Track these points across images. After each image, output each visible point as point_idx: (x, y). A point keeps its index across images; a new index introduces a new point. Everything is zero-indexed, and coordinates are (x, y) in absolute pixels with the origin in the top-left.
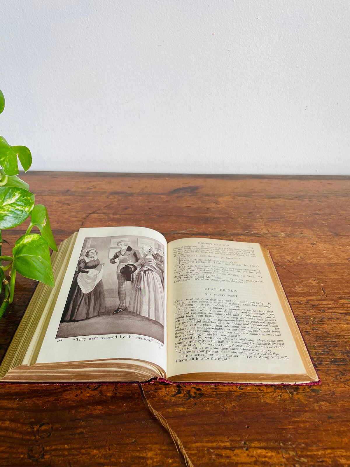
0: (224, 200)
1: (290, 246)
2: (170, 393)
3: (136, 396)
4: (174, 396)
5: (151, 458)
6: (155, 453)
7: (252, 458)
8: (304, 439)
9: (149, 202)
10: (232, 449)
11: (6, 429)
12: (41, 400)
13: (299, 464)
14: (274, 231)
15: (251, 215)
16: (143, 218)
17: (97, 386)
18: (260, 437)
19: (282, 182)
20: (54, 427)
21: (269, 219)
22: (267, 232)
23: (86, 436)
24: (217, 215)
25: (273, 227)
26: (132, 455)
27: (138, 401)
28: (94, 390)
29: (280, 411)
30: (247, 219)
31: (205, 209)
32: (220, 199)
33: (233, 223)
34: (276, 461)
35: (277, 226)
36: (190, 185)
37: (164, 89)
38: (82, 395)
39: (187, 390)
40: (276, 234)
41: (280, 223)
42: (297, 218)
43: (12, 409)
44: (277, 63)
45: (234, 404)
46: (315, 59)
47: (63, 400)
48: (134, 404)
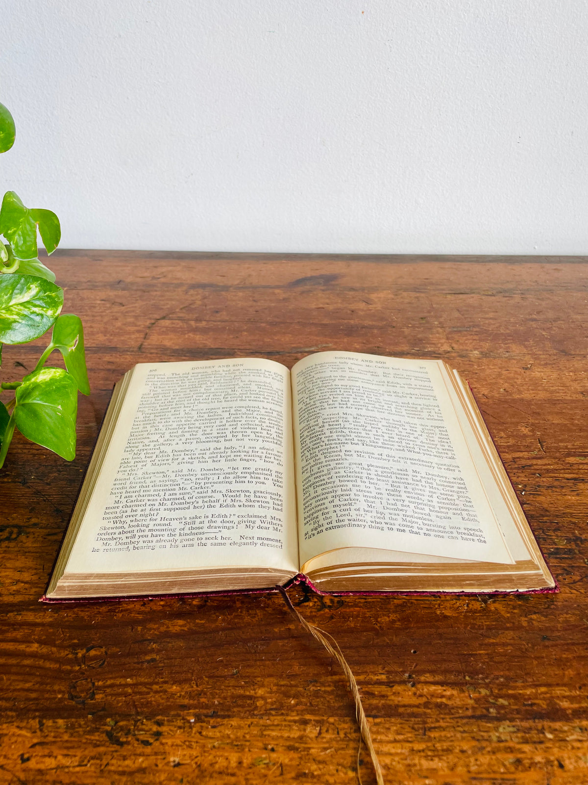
0: (380, 298)
1: (488, 372)
2: (292, 600)
3: (238, 605)
4: (298, 605)
5: (263, 698)
6: (269, 690)
7: (420, 698)
8: (503, 670)
9: (254, 301)
10: (390, 684)
11: (34, 655)
12: (88, 611)
13: (495, 707)
14: (461, 347)
15: (424, 322)
16: (245, 328)
18: (434, 667)
19: (477, 267)
20: (110, 651)
21: (454, 327)
22: (449, 349)
23: (161, 665)
24: (367, 322)
25: (461, 341)
26: (233, 693)
27: (241, 612)
29: (465, 628)
30: (418, 327)
31: (349, 312)
32: (373, 296)
33: (394, 334)
34: (459, 703)
35: (466, 340)
36: (323, 272)
37: (279, 109)
38: (152, 603)
39: (319, 596)
40: (465, 352)
41: (472, 335)
42: (500, 326)
43: (42, 625)
44: (471, 63)
45: (393, 617)
46: (536, 55)
47: (122, 611)
48: (236, 617)
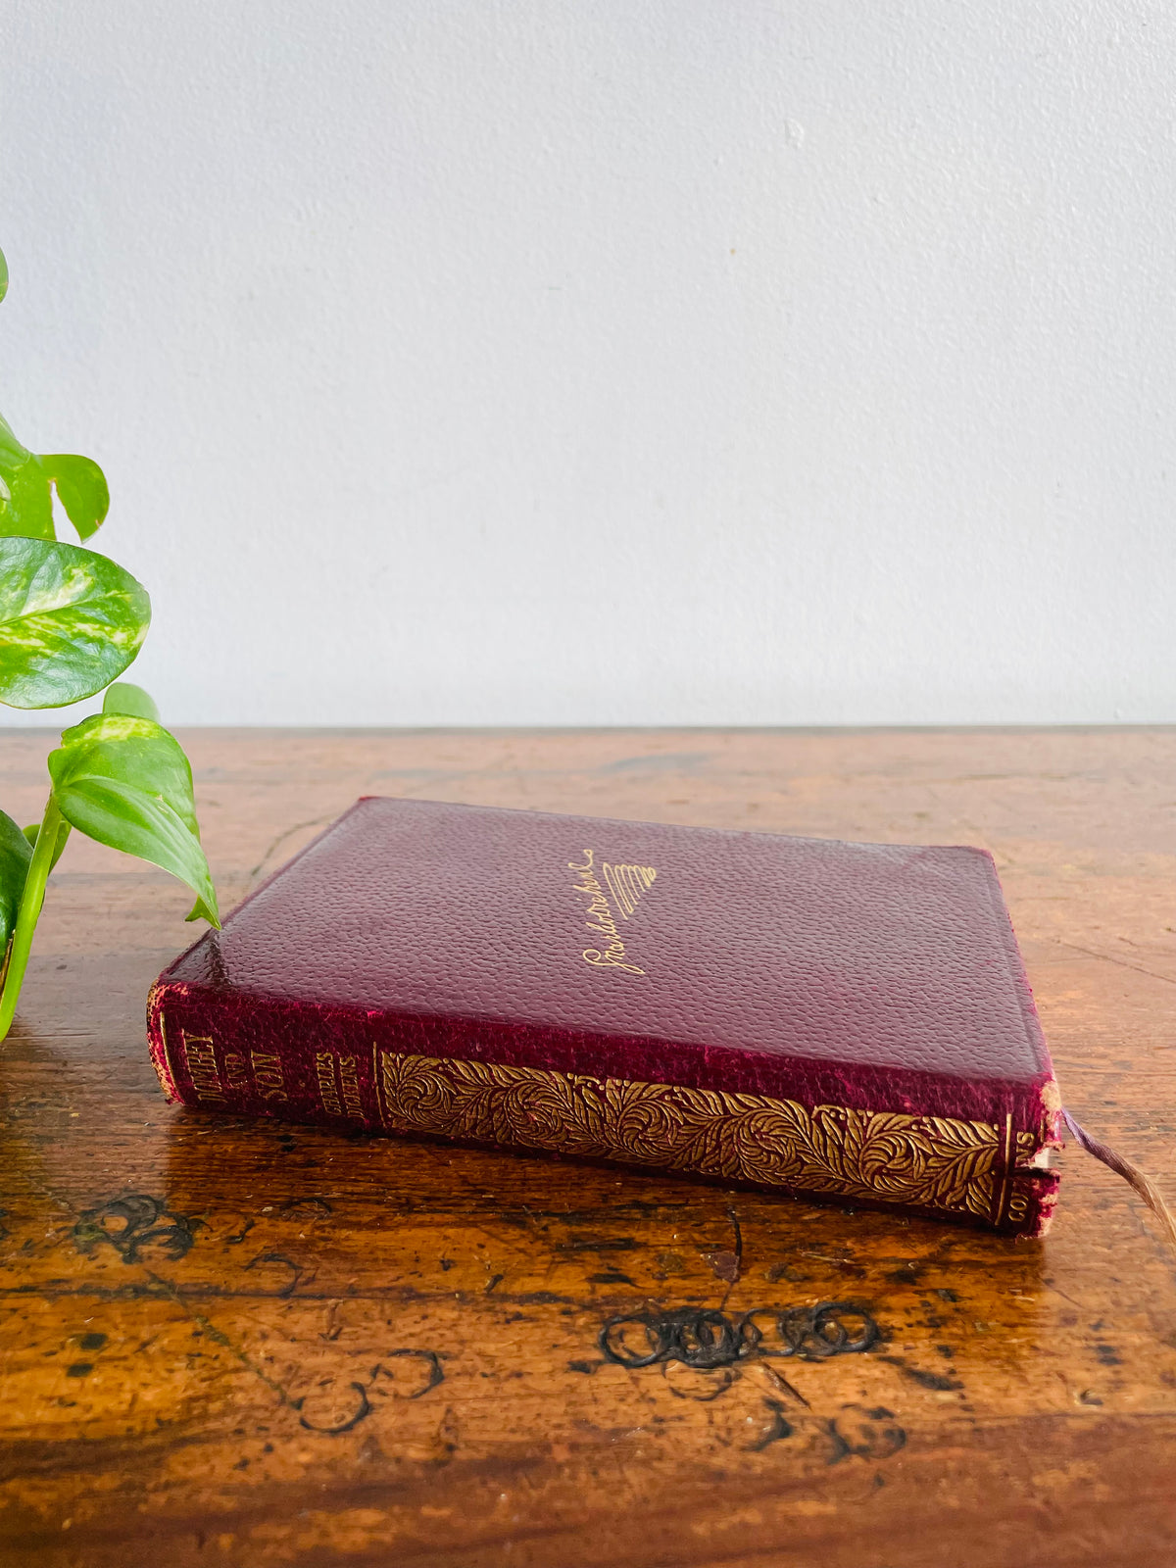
0: (813, 786)
1: (1113, 899)
2: (736, 1434)
3: (561, 1454)
4: (759, 1447)
12: (50, 1489)
14: (1031, 860)
15: (928, 821)
17: (349, 1418)
25: (1027, 849)
27: (573, 1477)
28: (334, 1433)
32: (797, 784)
35: (1037, 847)
36: (674, 750)
38: (270, 1461)
39: (823, 1419)
40: (1044, 867)
41: (1046, 839)
45: (1077, 1469)
47: (167, 1486)
48: (557, 1492)
